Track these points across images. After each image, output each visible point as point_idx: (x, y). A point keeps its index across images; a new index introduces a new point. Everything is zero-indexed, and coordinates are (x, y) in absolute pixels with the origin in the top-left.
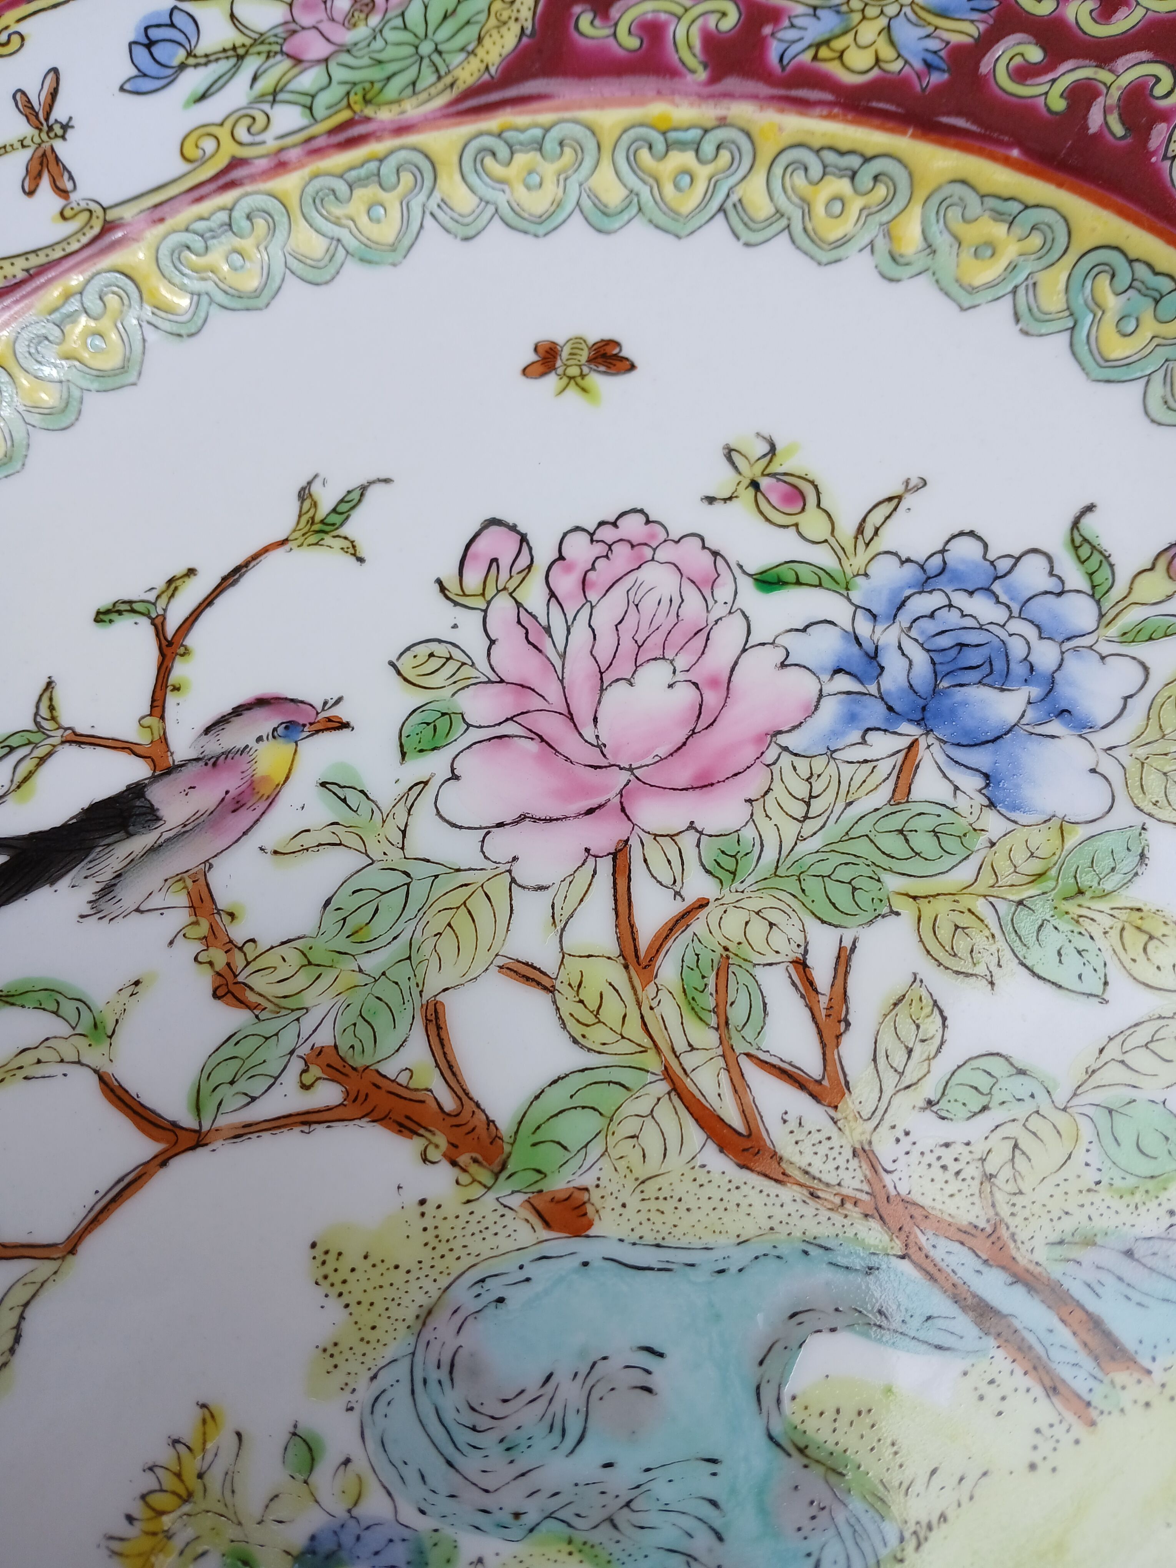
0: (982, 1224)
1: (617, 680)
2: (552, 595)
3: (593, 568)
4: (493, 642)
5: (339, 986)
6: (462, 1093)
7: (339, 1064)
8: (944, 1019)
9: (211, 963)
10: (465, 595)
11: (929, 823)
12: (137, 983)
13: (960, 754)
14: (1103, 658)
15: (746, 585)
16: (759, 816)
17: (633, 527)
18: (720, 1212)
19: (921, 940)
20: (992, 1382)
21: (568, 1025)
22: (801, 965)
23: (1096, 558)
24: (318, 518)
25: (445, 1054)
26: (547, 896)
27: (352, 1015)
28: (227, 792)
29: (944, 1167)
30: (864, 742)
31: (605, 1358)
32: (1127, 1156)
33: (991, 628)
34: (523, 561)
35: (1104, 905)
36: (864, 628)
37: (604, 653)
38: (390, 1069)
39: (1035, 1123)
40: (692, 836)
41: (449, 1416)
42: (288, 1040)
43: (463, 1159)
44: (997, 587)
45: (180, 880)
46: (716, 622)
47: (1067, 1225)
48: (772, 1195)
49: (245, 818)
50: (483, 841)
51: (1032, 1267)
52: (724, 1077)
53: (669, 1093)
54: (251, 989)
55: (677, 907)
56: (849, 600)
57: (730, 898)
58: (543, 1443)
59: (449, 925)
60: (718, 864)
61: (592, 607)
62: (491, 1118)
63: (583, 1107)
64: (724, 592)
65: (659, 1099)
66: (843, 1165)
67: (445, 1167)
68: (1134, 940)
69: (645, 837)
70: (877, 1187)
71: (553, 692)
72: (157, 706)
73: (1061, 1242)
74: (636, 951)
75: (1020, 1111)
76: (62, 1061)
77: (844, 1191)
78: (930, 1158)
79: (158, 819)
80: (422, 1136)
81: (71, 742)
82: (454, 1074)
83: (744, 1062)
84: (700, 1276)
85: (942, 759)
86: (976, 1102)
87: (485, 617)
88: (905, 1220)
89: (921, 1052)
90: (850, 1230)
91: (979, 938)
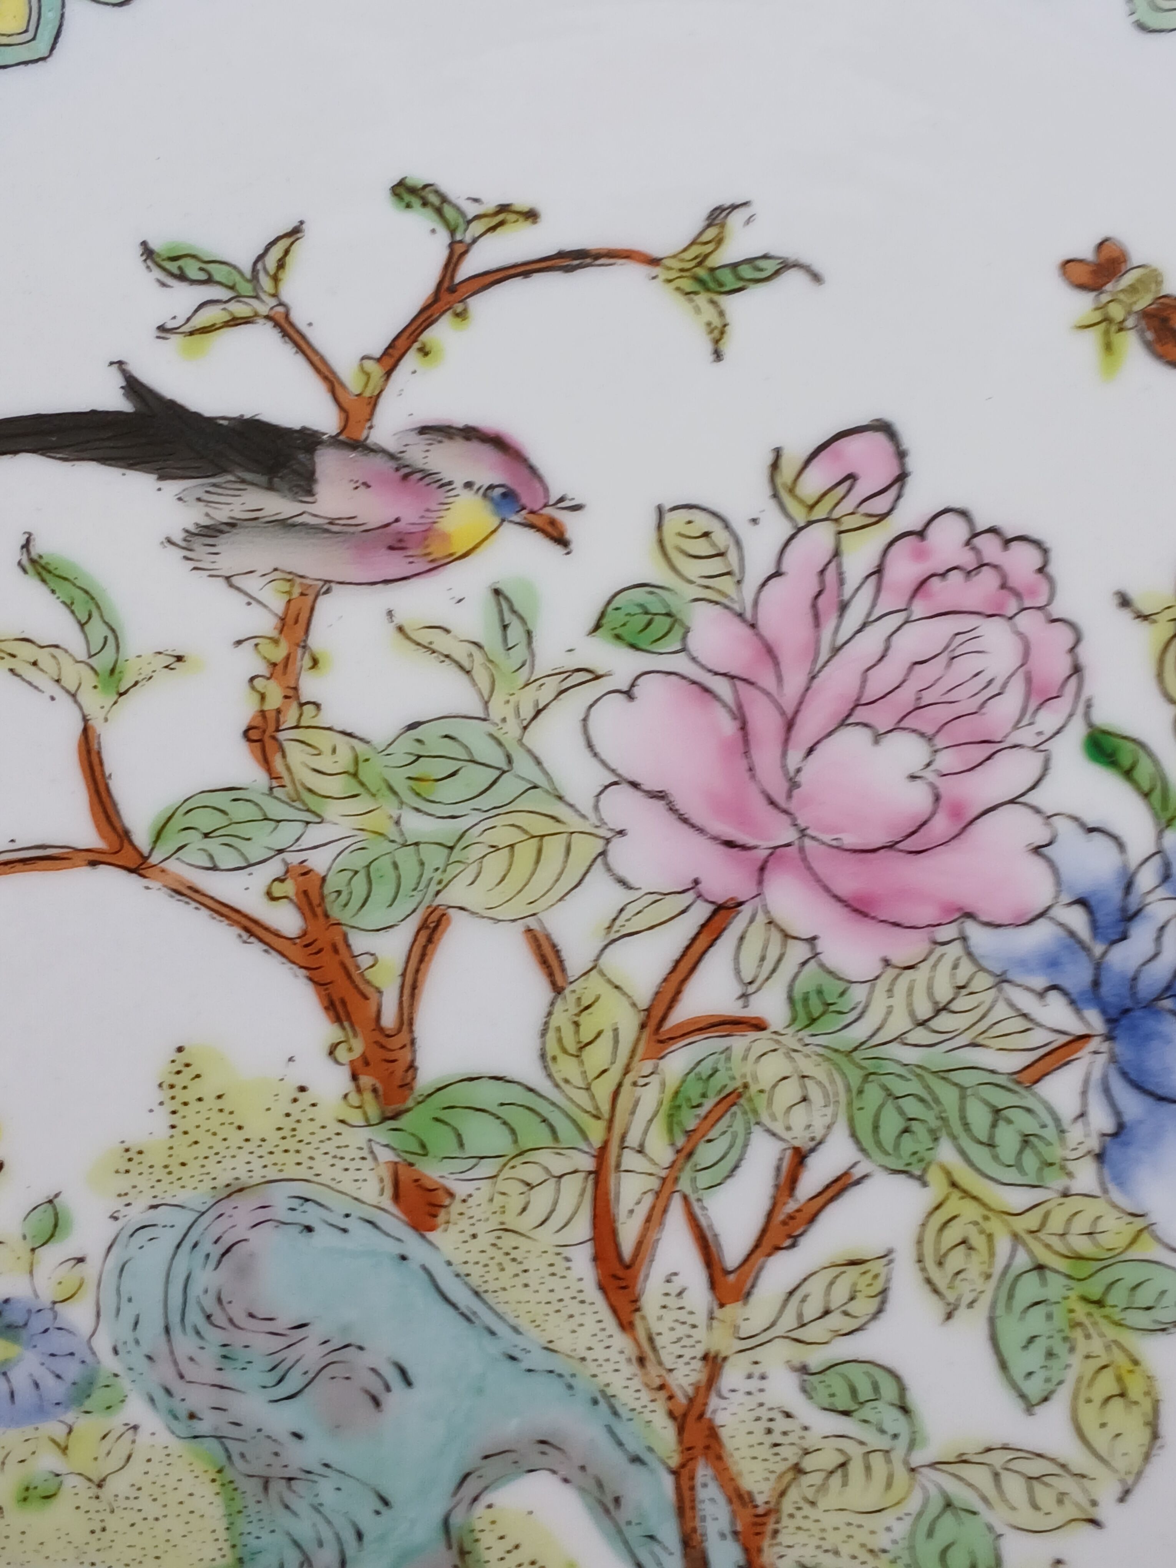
0: (760, 1500)
1: (866, 725)
2: (879, 571)
3: (943, 575)
4: (777, 574)
5: (366, 822)
6: (406, 1021)
7: (316, 901)
8: (880, 1311)
9: (263, 697)
10: (792, 492)
11: (1028, 1124)
12: (179, 659)
13: (1118, 1087)
15: (1077, 732)
16: (882, 985)
17: (1020, 561)
18: (550, 1309)
19: (923, 1225)
21: (549, 1035)
22: (800, 1157)
24: (711, 262)
25: (417, 970)
26: (623, 896)
27: (359, 861)
28: (397, 520)
29: (769, 1431)
30: (1042, 995)
32: (928, 1552)
34: (880, 505)
35: (1112, 1332)
36: (1147, 879)
37: (878, 683)
38: (359, 943)
39: (877, 1461)
40: (805, 951)
41: (195, 1290)
42: (285, 835)
43: (366, 1080)
45: (289, 580)
46: (1013, 747)
48: (607, 1333)
49: (396, 565)
50: (606, 787)
52: (648, 1200)
53: (590, 1173)
54: (284, 756)
55: (733, 1009)
56: (1160, 837)
57: (790, 1041)
58: (257, 1375)
60: (806, 1000)
61: (907, 621)
62: (418, 1063)
63: (505, 1123)
64: (1048, 720)
65: (576, 1171)
66: (686, 1359)
67: (344, 1074)
68: (1106, 1384)
69: (760, 912)
70: (700, 1400)
71: (795, 681)
72: (392, 356)
74: (664, 1018)
75: (875, 1441)
76: (58, 681)
77: (669, 1379)
78: (763, 1413)
79: (310, 492)
80: (343, 1028)
81: (277, 325)
82: (412, 995)
83: (676, 1203)
85: (1097, 1075)
86: (844, 1401)
87: (792, 537)
88: (700, 1444)
89: (836, 1321)
90: (647, 1416)
91: (975, 1267)
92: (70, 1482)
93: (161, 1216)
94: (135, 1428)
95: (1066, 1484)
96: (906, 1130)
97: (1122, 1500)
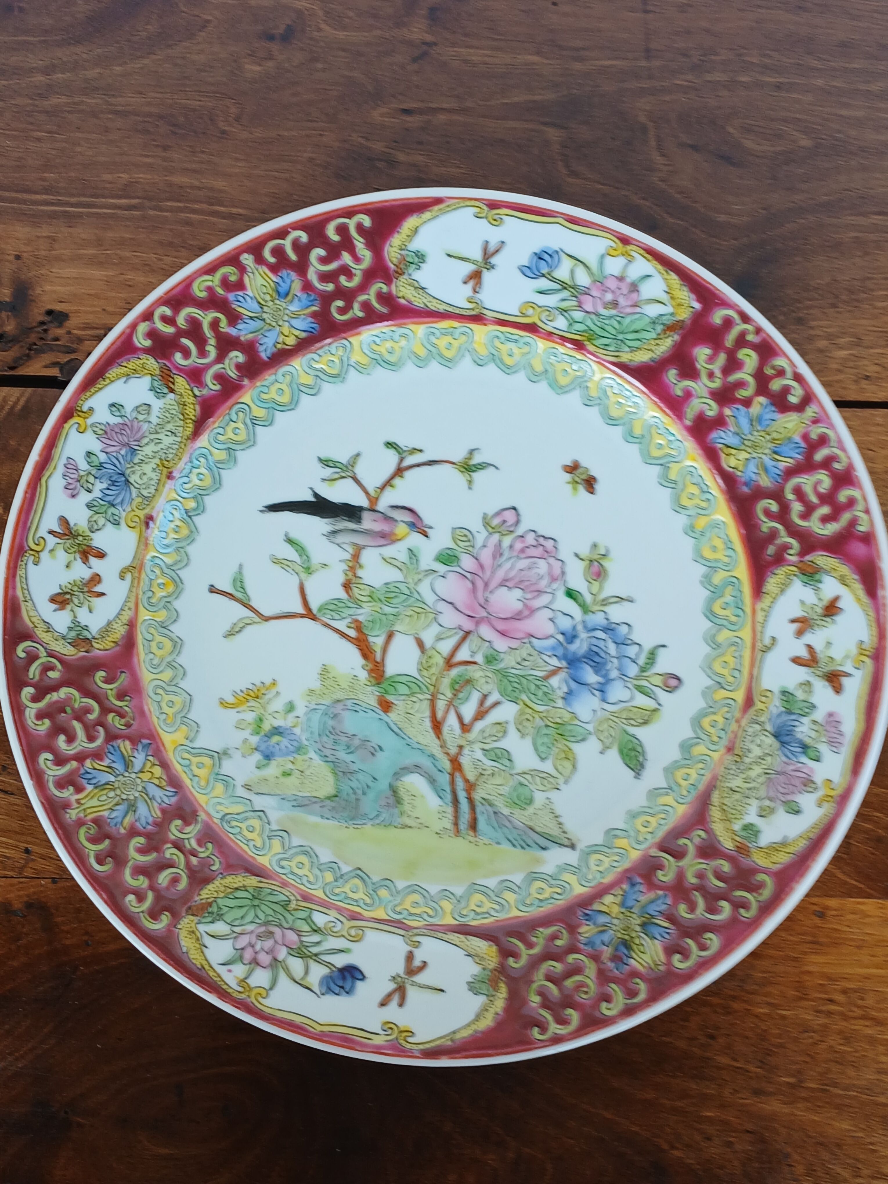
0: (472, 781)
1: (507, 586)
2: (511, 546)
3: (529, 547)
4: (484, 546)
5: (373, 608)
6: (383, 660)
7: (360, 628)
8: (505, 736)
9: (347, 575)
10: (489, 525)
11: (545, 689)
12: (325, 565)
13: (569, 680)
14: (626, 686)
15: (562, 589)
16: (508, 654)
17: (549, 544)
18: (419, 733)
19: (517, 715)
20: (444, 812)
21: (420, 664)
22: (485, 697)
23: (652, 660)
24: (468, 464)
25: (386, 647)
26: (440, 629)
27: (371, 618)
29: (474, 764)
30: (551, 657)
32: (515, 795)
33: (609, 655)
34: (512, 528)
35: (565, 743)
36: (580, 627)
37: (510, 575)
38: (371, 639)
39: (502, 773)
40: (488, 644)
42: (352, 611)
43: (372, 674)
44: (621, 646)
46: (545, 592)
47: (488, 797)
48: (434, 739)
50: (437, 601)
51: (473, 798)
52: (445, 707)
53: (430, 699)
54: (353, 591)
55: (469, 659)
56: (583, 616)
57: (484, 667)
59: (411, 615)
60: (488, 657)
61: (518, 559)
62: (385, 671)
63: (407, 686)
64: (555, 586)
65: (426, 699)
66: (454, 746)
67: (366, 673)
68: (563, 755)
69: (477, 634)
70: (457, 757)
71: (488, 574)
72: (383, 487)
74: (450, 661)
75: (502, 768)
76: (294, 570)
77: (449, 751)
78: (473, 760)
80: (367, 661)
81: (353, 478)
82: (385, 653)
83: (453, 707)
85: (564, 677)
86: (494, 758)
87: (488, 536)
88: (457, 767)
89: (493, 738)
91: (530, 725)
92: (295, 771)
94: (311, 759)
95: (551, 780)
96: (513, 691)
97: (566, 784)
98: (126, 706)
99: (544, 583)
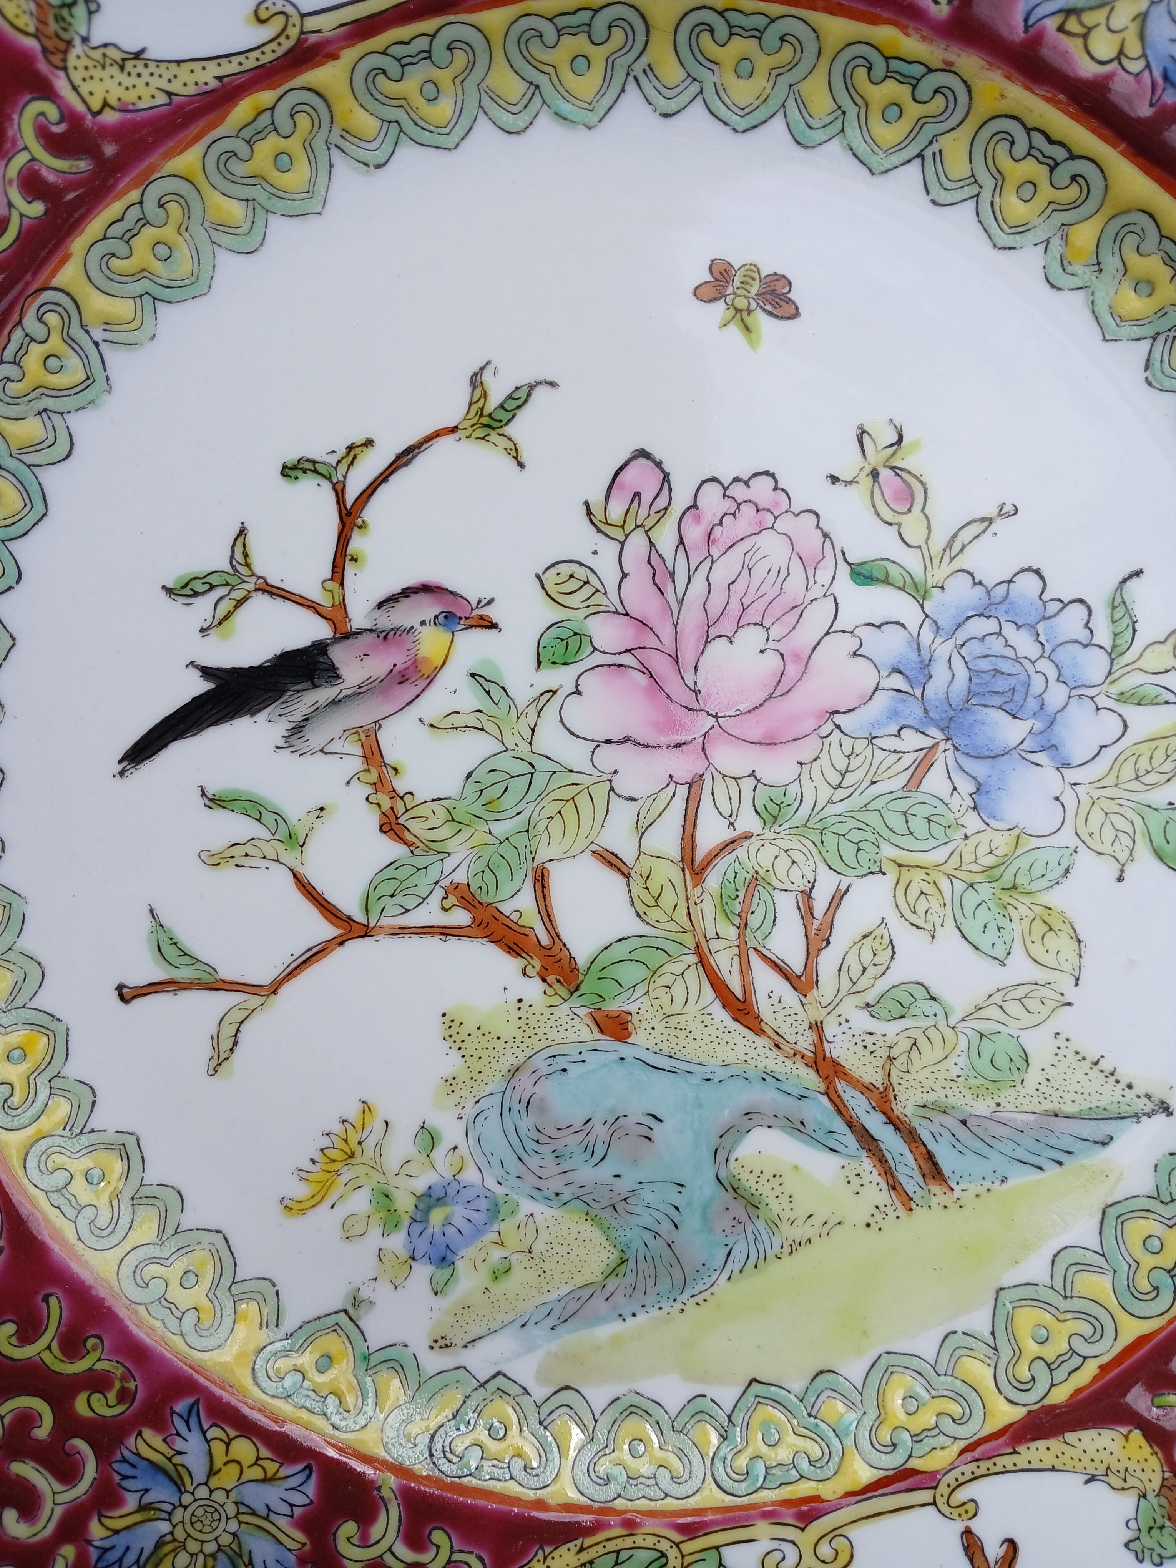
0: (878, 1085)
1: (720, 636)
2: (681, 541)
3: (719, 523)
4: (625, 576)
5: (474, 841)
6: (555, 935)
7: (470, 899)
8: (894, 953)
9: (379, 805)
10: (607, 523)
11: (927, 811)
12: (322, 809)
13: (967, 763)
14: (1098, 709)
15: (844, 573)
16: (805, 778)
17: (761, 489)
18: (715, 1045)
19: (894, 897)
20: (858, 1175)
21: (635, 902)
22: (808, 895)
23: (1126, 621)
24: (486, 411)
25: (546, 905)
26: (635, 806)
27: (481, 865)
28: (395, 665)
29: (865, 1047)
30: (898, 735)
31: (625, 1116)
32: (983, 1064)
33: (1023, 661)
34: (662, 502)
35: (1027, 900)
36: (927, 636)
37: (714, 609)
38: (506, 908)
39: (931, 1032)
40: (752, 782)
41: (523, 1132)
42: (434, 873)
43: (551, 979)
44: (1040, 627)
45: (355, 733)
46: (812, 601)
47: (931, 1097)
48: (751, 1041)
49: (409, 691)
50: (593, 752)
51: (902, 1117)
52: (736, 960)
53: (697, 963)
54: (409, 831)
55: (729, 835)
56: (923, 608)
57: (769, 835)
58: (579, 1157)
59: (560, 812)
60: (766, 809)
61: (713, 562)
62: (573, 955)
63: (637, 961)
64: (824, 576)
65: (689, 966)
66: (801, 1032)
67: (537, 980)
68: (1039, 928)
69: (716, 774)
70: (819, 1051)
71: (666, 634)
72: (338, 572)
73: (924, 1106)
74: (693, 859)
75: (925, 1023)
76: (265, 857)
77: (797, 1047)
78: (858, 1039)
79: (338, 677)
80: (524, 958)
81: (264, 591)
82: (550, 921)
83: (753, 955)
84: (694, 1080)
85: (951, 763)
86: (898, 1011)
87: (622, 549)
88: (831, 1073)
89: (872, 971)
90: (795, 1072)
91: (935, 904)
92: (514, 1258)
93: (483, 1104)
94: (532, 1215)
95: (1043, 992)
96: (859, 850)
97: (1077, 985)
98: (99, 1359)
99: (796, 582)
